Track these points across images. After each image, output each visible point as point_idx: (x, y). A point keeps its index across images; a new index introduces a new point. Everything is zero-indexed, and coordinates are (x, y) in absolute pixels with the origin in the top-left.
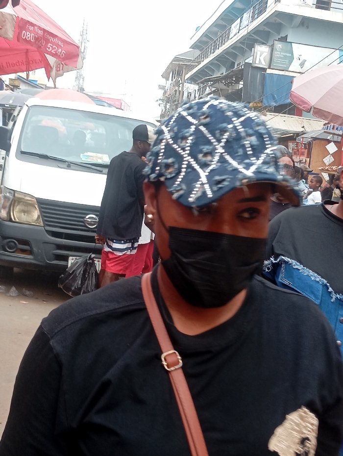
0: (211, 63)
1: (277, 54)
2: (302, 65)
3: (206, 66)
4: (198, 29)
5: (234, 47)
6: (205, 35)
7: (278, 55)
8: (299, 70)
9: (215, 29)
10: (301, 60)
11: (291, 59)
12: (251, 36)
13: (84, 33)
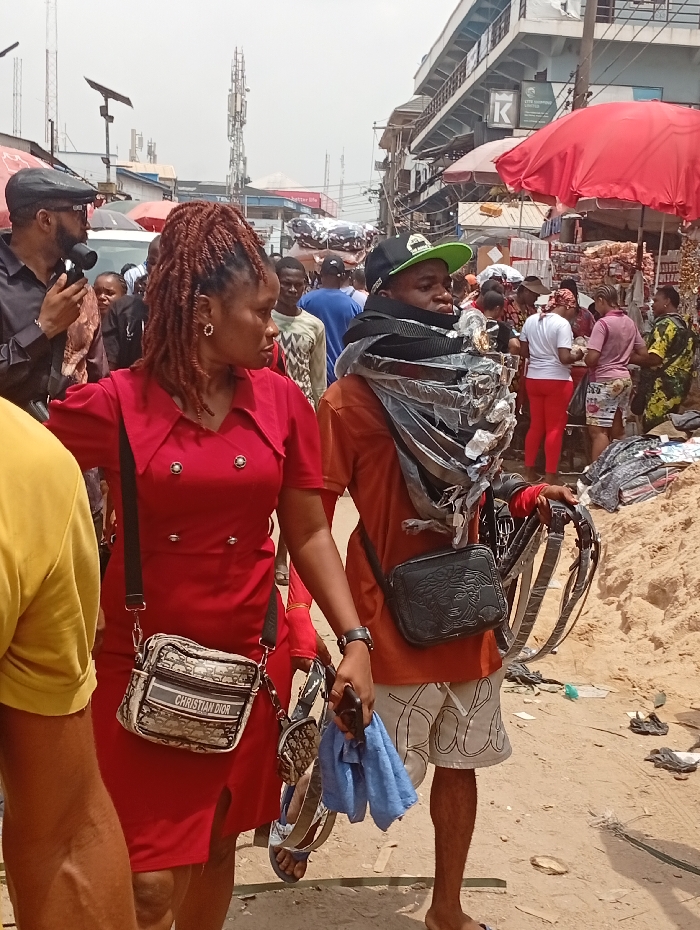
0: (446, 119)
1: (527, 103)
3: (440, 126)
4: (425, 59)
5: (473, 90)
6: (434, 70)
7: (529, 106)
9: (449, 60)
12: (493, 72)
13: (237, 77)
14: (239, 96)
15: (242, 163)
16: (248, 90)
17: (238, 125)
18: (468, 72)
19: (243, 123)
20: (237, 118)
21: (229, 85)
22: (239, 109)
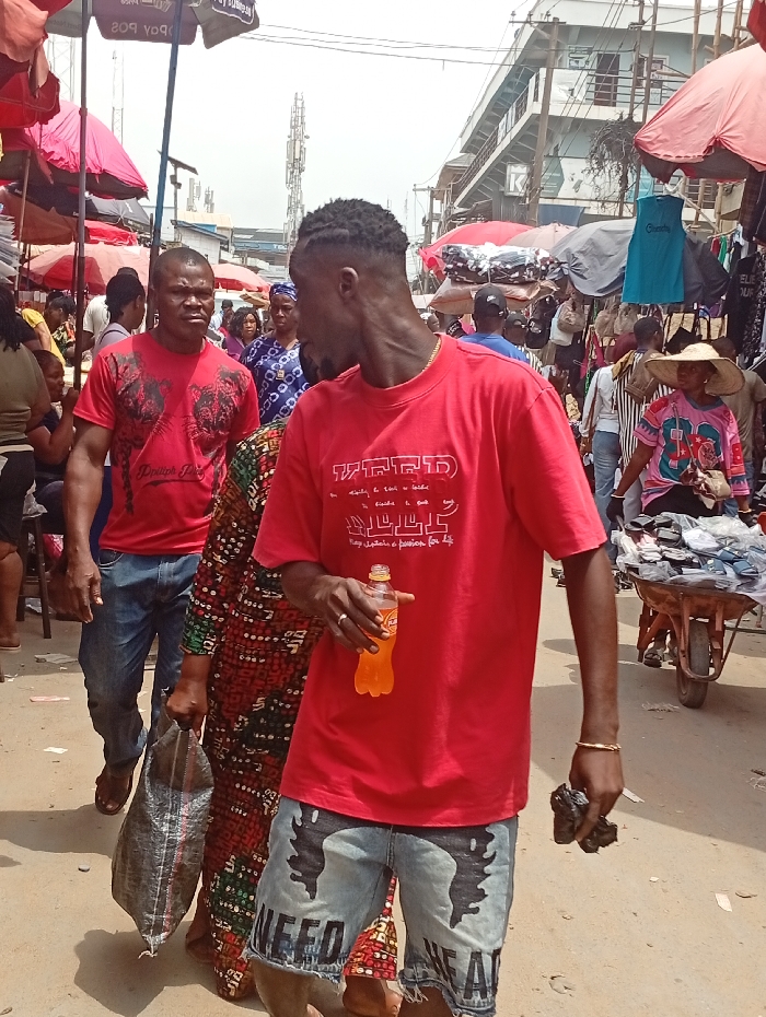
2: (577, 187)
3: (479, 185)
4: (470, 119)
6: (476, 132)
8: (575, 195)
9: (488, 123)
10: (576, 181)
11: (561, 181)
13: (297, 123)
14: (298, 143)
15: (299, 210)
16: (307, 137)
17: (296, 172)
18: (499, 140)
19: (301, 170)
20: (296, 166)
21: (288, 131)
22: (297, 157)
